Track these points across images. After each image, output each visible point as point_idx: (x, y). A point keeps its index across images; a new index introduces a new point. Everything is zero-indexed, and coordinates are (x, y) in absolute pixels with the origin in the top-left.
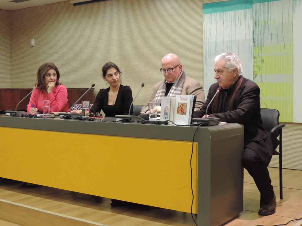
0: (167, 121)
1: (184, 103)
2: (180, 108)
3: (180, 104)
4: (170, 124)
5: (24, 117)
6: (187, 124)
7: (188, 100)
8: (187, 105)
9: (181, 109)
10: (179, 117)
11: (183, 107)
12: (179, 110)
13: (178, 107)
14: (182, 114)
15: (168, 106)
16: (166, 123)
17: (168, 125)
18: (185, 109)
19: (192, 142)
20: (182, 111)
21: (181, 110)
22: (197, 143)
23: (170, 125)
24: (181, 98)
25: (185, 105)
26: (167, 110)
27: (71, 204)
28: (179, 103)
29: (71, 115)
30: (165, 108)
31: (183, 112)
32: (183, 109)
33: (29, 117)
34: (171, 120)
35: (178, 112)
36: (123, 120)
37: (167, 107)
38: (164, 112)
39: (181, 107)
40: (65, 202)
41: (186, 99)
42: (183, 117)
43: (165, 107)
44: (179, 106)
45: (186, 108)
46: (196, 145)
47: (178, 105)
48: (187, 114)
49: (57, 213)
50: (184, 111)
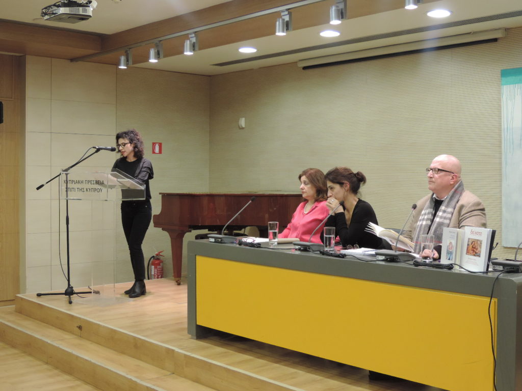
0: (451, 264)
1: (478, 240)
2: (471, 246)
3: (470, 241)
4: (456, 269)
5: (243, 246)
6: (482, 271)
7: (483, 235)
8: (481, 243)
9: (473, 247)
10: (469, 259)
11: (476, 244)
12: (469, 249)
13: (468, 245)
14: (474, 255)
15: (454, 242)
16: (450, 267)
17: (453, 271)
18: (479, 249)
19: (490, 298)
20: (473, 251)
21: (473, 249)
22: (496, 300)
23: (456, 272)
24: (472, 232)
25: (479, 242)
26: (451, 248)
27: (308, 372)
28: (469, 239)
29: (311, 247)
30: (448, 244)
31: (476, 253)
32: (475, 248)
33: (250, 246)
34: (457, 263)
35: (468, 252)
36: (387, 259)
37: (451, 243)
38: (447, 250)
39: (473, 244)
40: (301, 370)
41: (480, 234)
42: (475, 260)
43: (448, 242)
44: (470, 243)
45: (481, 248)
46: (495, 302)
47: (468, 241)
48: (481, 255)
49: (291, 385)
50: (477, 251)
